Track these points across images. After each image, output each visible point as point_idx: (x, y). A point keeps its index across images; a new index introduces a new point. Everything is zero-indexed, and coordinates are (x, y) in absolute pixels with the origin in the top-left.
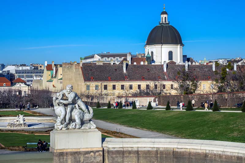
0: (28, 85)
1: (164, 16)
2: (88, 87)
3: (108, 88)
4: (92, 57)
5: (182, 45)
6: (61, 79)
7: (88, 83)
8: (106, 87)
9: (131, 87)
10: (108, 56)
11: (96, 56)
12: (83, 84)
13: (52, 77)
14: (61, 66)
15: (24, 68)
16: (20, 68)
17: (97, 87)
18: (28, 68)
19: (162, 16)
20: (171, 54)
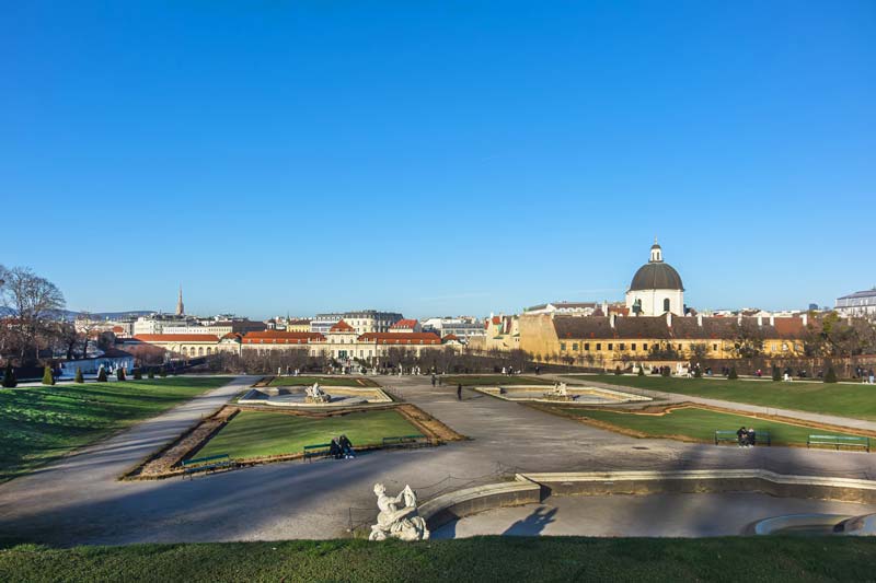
0: (463, 343)
1: (655, 251)
2: (563, 347)
3: (591, 348)
4: (544, 307)
5: (683, 290)
6: (518, 335)
7: (563, 341)
8: (587, 347)
9: (634, 347)
10: (566, 306)
11: (549, 306)
12: (556, 341)
13: (502, 332)
14: (516, 317)
15: (454, 322)
16: (449, 322)
17: (575, 347)
18: (459, 321)
19: (653, 251)
20: (667, 302)
